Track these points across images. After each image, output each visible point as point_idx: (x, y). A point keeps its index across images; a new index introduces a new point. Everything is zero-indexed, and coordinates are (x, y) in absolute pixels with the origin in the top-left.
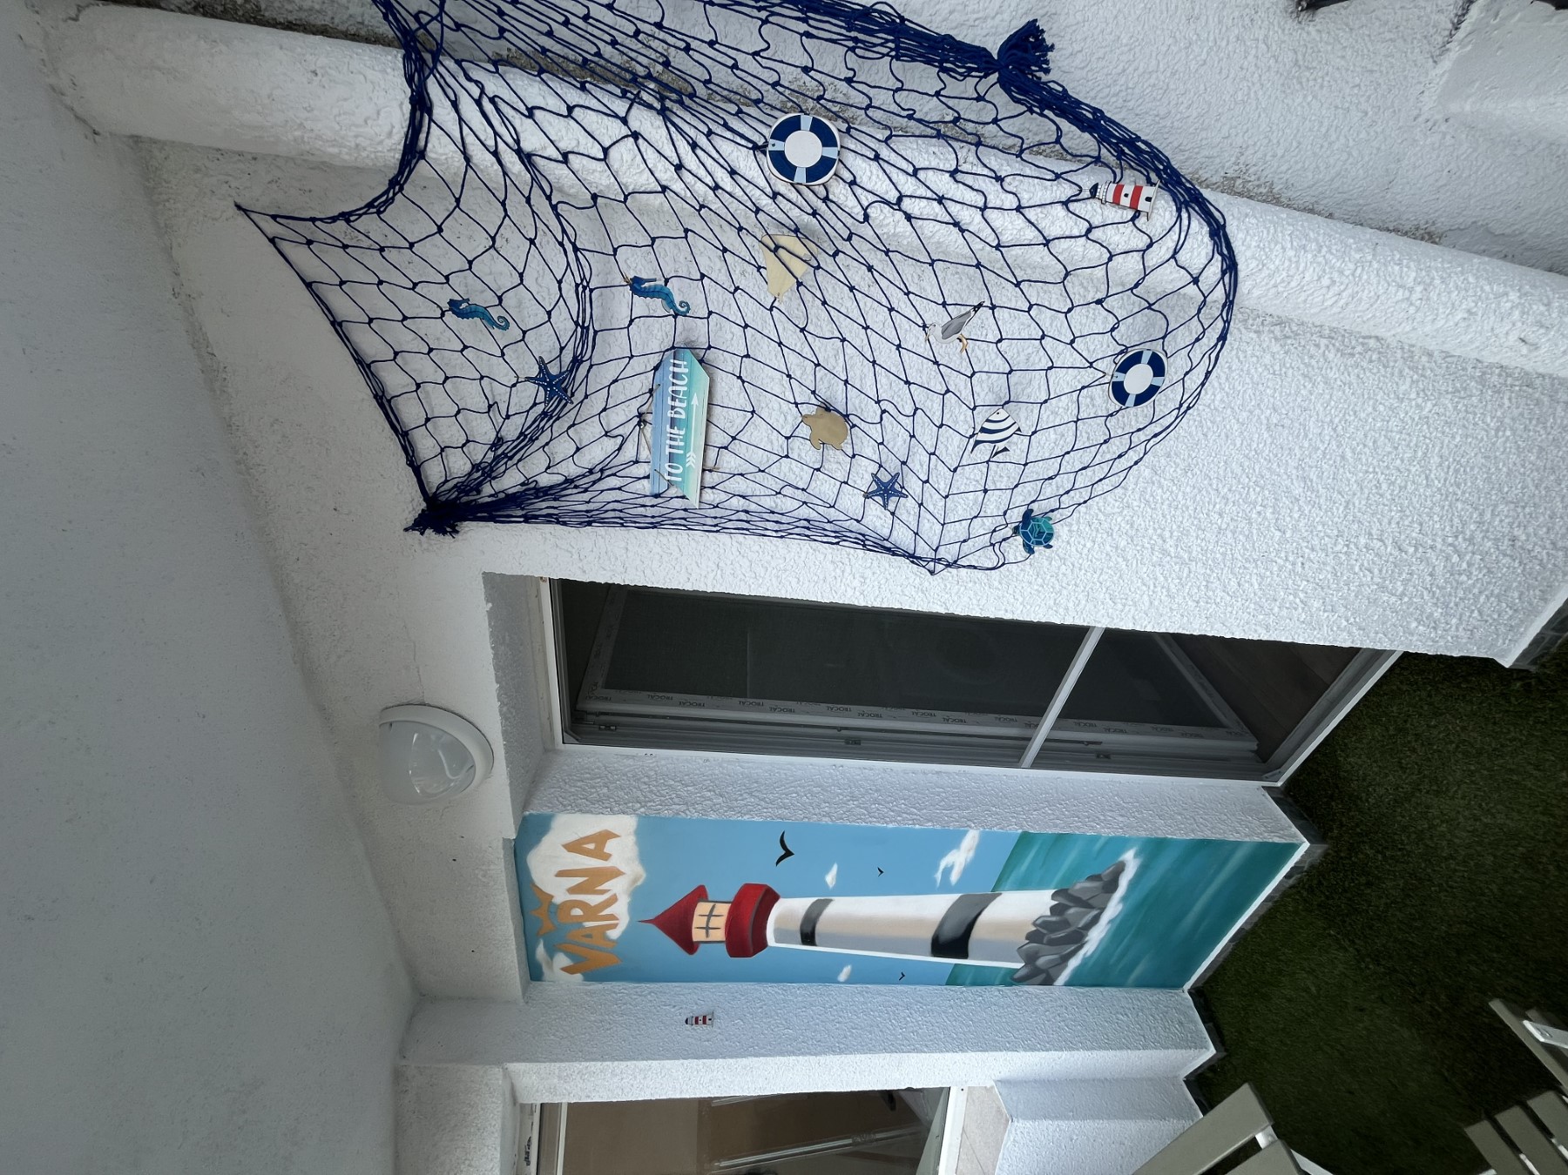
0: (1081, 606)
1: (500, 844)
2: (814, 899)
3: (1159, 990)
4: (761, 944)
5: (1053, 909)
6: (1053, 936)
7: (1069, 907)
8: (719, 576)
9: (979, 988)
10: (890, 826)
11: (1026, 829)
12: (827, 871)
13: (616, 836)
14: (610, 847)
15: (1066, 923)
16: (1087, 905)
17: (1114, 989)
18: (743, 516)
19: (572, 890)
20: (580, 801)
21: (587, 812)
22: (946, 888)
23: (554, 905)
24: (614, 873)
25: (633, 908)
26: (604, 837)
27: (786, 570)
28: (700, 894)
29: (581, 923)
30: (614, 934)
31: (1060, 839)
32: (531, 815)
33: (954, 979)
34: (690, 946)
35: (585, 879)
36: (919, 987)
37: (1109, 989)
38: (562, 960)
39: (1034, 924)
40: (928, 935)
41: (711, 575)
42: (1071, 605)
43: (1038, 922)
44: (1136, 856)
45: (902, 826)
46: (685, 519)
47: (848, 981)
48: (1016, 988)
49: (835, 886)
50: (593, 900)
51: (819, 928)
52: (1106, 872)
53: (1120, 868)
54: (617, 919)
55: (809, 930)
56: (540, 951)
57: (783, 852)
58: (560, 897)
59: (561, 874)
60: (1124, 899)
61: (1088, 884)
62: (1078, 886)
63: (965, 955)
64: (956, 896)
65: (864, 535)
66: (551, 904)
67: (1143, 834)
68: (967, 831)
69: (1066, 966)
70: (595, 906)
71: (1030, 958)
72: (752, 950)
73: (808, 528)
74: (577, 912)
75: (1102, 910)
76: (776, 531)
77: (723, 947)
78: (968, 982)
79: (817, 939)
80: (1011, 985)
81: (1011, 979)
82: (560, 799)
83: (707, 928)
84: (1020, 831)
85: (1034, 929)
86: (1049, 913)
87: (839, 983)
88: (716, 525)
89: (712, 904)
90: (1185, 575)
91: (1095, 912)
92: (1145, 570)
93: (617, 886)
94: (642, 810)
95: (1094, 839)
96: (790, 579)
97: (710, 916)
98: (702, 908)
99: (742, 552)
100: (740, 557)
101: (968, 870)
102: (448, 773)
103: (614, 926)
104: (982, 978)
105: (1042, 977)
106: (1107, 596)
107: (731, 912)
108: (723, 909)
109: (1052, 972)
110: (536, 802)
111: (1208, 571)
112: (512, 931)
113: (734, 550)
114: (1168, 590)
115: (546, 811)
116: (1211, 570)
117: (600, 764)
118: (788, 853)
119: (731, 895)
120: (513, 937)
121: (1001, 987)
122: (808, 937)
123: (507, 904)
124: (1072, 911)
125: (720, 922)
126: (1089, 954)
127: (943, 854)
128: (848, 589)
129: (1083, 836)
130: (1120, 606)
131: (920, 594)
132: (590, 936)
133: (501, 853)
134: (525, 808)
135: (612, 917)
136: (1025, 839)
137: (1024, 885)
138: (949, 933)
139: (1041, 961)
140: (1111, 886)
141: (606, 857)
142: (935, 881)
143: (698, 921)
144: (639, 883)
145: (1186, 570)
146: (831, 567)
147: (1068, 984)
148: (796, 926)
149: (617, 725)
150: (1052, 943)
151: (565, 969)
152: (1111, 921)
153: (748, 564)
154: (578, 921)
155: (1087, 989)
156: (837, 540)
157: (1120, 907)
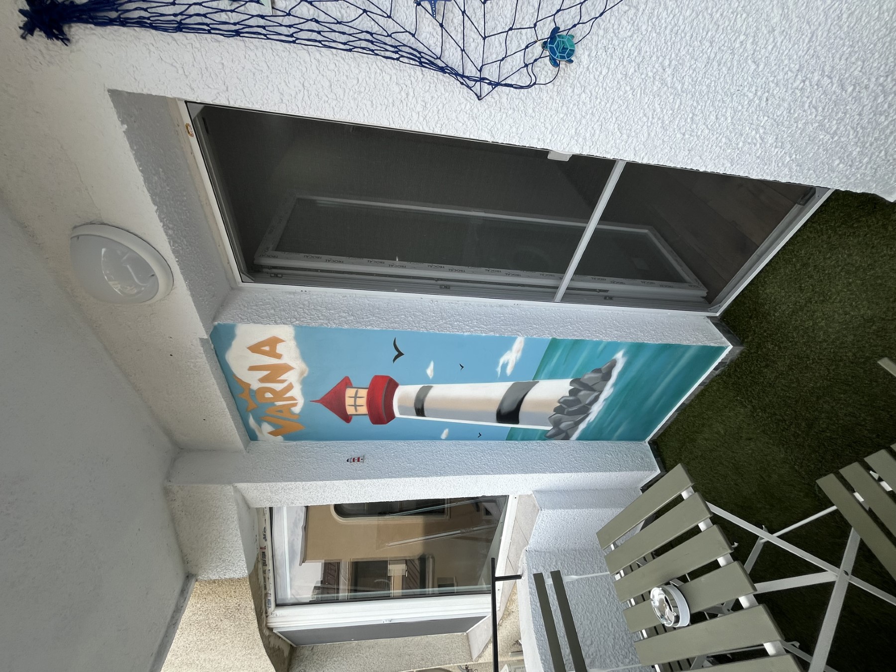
0: (596, 136)
1: (199, 342)
2: (421, 386)
3: (631, 442)
4: (391, 416)
5: (571, 392)
6: (570, 410)
7: (580, 391)
8: (306, 98)
9: (525, 442)
10: (466, 334)
11: (554, 337)
12: (427, 366)
13: (283, 341)
14: (280, 349)
15: (578, 401)
16: (591, 389)
17: (605, 442)
18: (314, 26)
19: (262, 380)
20: (254, 317)
21: (259, 323)
22: (504, 378)
23: (253, 391)
24: (287, 368)
25: (305, 393)
26: (274, 342)
27: (360, 92)
28: (346, 383)
29: (273, 402)
30: (297, 410)
31: (576, 342)
32: (219, 324)
33: (511, 436)
34: (347, 418)
35: (268, 372)
36: (489, 442)
37: (602, 442)
38: (267, 428)
39: (559, 402)
40: (494, 409)
41: (300, 96)
42: (588, 135)
43: (561, 401)
44: (624, 355)
45: (474, 334)
46: (264, 27)
47: (447, 439)
48: (548, 442)
49: (434, 376)
50: (278, 387)
51: (426, 406)
52: (604, 367)
53: (613, 364)
54: (295, 400)
55: (420, 407)
56: (252, 422)
57: (397, 353)
58: (255, 385)
59: (252, 368)
60: (615, 385)
61: (593, 375)
62: (586, 377)
63: (517, 422)
64: (510, 384)
65: (420, 53)
66: (251, 390)
67: (630, 341)
68: (516, 338)
69: (577, 428)
70: (280, 391)
71: (556, 424)
72: (386, 419)
73: (372, 42)
74: (269, 395)
75: (601, 392)
76: (345, 44)
77: (367, 419)
78: (519, 438)
79: (426, 413)
80: (545, 440)
81: (545, 436)
82: (240, 315)
83: (355, 406)
84: (551, 338)
85: (559, 405)
86: (568, 395)
87: (441, 439)
88: (292, 36)
89: (356, 389)
90: (677, 106)
91: (596, 394)
92: (646, 101)
93: (292, 377)
94: (297, 322)
95: (598, 343)
96: (365, 102)
97: (356, 397)
98: (350, 392)
99: (321, 69)
100: (320, 76)
101: (517, 366)
102: (136, 280)
103: (295, 405)
104: (527, 436)
105: (563, 435)
106: (616, 126)
107: (369, 394)
108: (363, 393)
109: (569, 431)
110: (223, 317)
111: (695, 104)
112: (224, 405)
113: (314, 67)
114: (663, 122)
115: (230, 322)
116: (697, 102)
117: (270, 297)
118: (400, 354)
119: (367, 384)
120: (227, 410)
121: (538, 441)
122: (420, 412)
123: (216, 387)
124: (582, 393)
125: (363, 401)
126: (591, 421)
127: (501, 355)
128: (414, 114)
129: (591, 341)
130: (625, 136)
131: (471, 121)
132: (281, 411)
133: (201, 349)
134: (214, 319)
135: (292, 398)
136: (554, 344)
137: (552, 376)
138: (507, 408)
139: (563, 426)
140: (607, 376)
141: (279, 356)
142: (497, 372)
143: (349, 401)
144: (305, 375)
145: (678, 101)
146: (397, 89)
147: (579, 439)
148: (411, 404)
149: (282, 274)
150: (570, 414)
151: (271, 433)
152: (605, 400)
153: (328, 84)
154: (271, 402)
155: (589, 442)
156: (397, 56)
157: (612, 390)
